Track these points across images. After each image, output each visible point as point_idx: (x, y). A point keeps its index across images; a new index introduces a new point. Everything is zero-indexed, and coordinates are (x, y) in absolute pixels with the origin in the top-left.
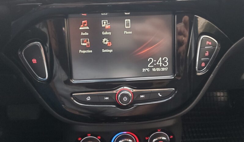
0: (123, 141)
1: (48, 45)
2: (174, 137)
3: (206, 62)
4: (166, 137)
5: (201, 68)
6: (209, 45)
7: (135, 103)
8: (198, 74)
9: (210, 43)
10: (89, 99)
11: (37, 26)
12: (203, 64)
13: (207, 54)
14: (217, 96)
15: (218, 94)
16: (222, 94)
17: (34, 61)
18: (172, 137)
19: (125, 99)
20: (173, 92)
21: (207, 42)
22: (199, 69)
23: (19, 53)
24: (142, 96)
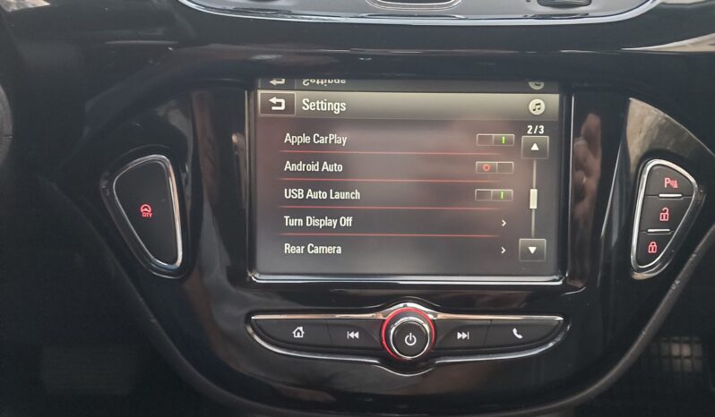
1: (188, 168)
3: (661, 241)
5: (645, 257)
7: (439, 356)
8: (637, 276)
9: (675, 184)
10: (299, 333)
12: (653, 247)
13: (664, 216)
14: (670, 357)
15: (676, 350)
16: (686, 351)
17: (146, 210)
19: (411, 340)
20: (556, 329)
21: (667, 181)
22: (640, 261)
23: (103, 185)
24: (462, 336)
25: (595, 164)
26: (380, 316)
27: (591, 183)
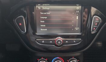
0: (57, 61)
1: (26, 18)
2: (80, 61)
3: (96, 28)
4: (76, 60)
5: (93, 30)
6: (97, 20)
7: (63, 45)
8: (92, 33)
9: (98, 20)
10: (43, 42)
11: (22, 9)
12: (94, 29)
13: (96, 24)
14: (98, 44)
15: (98, 43)
16: (100, 43)
17: (20, 24)
18: (79, 61)
19: (59, 42)
22: (92, 31)
23: (14, 20)
24: (67, 42)
25: (86, 16)
26: (55, 39)
27: (86, 19)
